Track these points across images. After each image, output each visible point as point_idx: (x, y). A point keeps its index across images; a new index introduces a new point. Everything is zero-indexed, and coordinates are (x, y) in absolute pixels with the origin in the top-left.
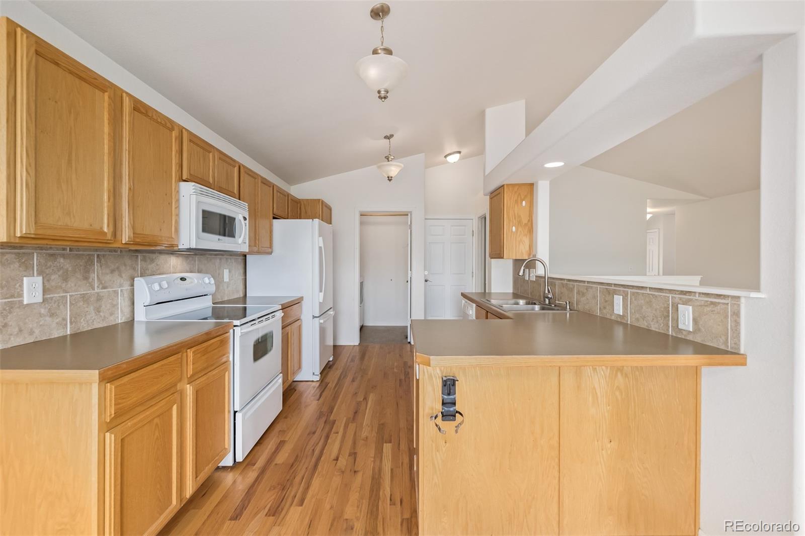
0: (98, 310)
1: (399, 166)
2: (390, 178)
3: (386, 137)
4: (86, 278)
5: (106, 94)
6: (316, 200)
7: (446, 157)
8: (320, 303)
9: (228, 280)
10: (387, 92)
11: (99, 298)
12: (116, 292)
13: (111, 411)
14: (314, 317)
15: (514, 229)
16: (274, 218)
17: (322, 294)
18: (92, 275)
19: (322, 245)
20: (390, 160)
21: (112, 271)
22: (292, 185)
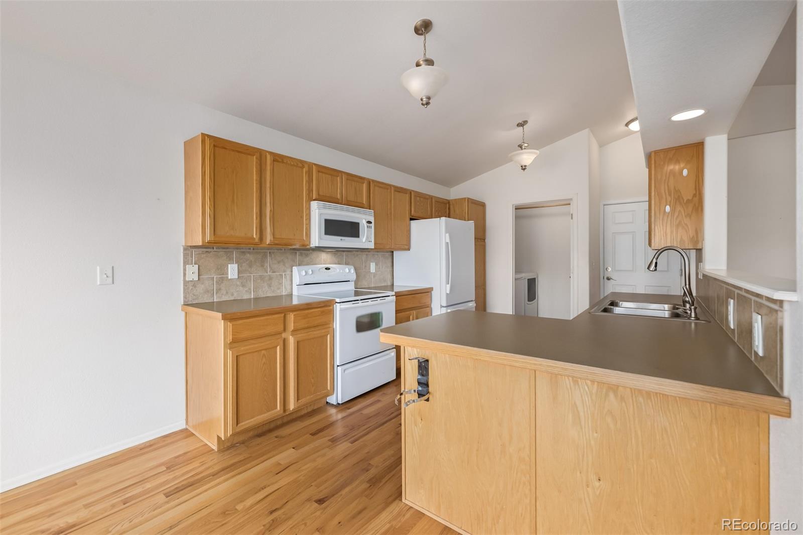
0: (270, 286)
1: (535, 153)
2: (524, 167)
3: (519, 125)
4: (262, 266)
5: (255, 157)
6: (462, 199)
7: (627, 125)
8: (447, 294)
9: (374, 271)
10: (429, 98)
11: (271, 278)
12: (281, 275)
13: (230, 338)
14: (442, 307)
15: (668, 208)
16: (411, 219)
17: (448, 286)
18: (266, 265)
19: (448, 240)
20: (523, 148)
21: (279, 262)
22: (452, 187)
